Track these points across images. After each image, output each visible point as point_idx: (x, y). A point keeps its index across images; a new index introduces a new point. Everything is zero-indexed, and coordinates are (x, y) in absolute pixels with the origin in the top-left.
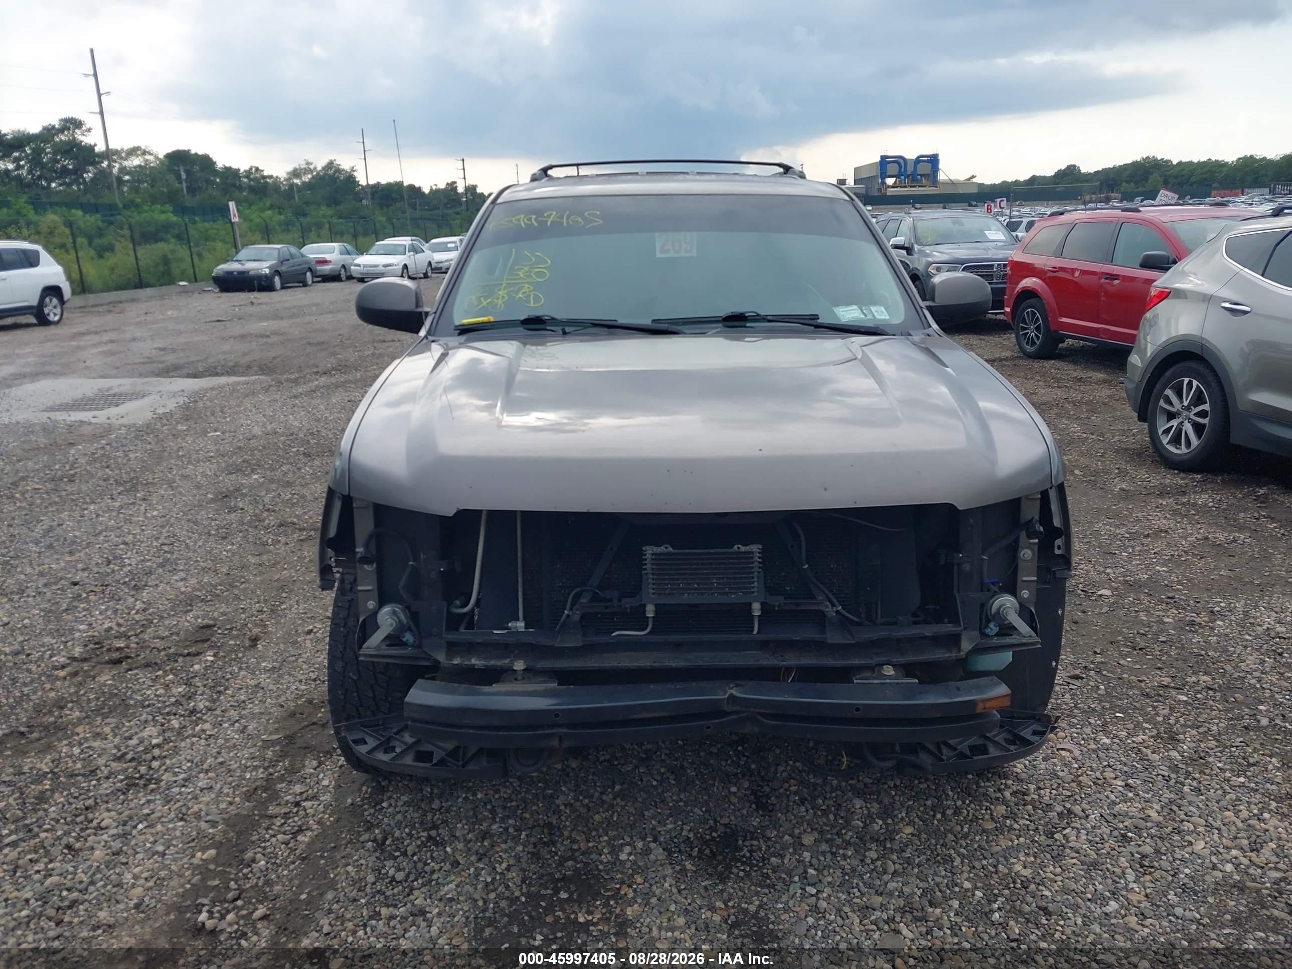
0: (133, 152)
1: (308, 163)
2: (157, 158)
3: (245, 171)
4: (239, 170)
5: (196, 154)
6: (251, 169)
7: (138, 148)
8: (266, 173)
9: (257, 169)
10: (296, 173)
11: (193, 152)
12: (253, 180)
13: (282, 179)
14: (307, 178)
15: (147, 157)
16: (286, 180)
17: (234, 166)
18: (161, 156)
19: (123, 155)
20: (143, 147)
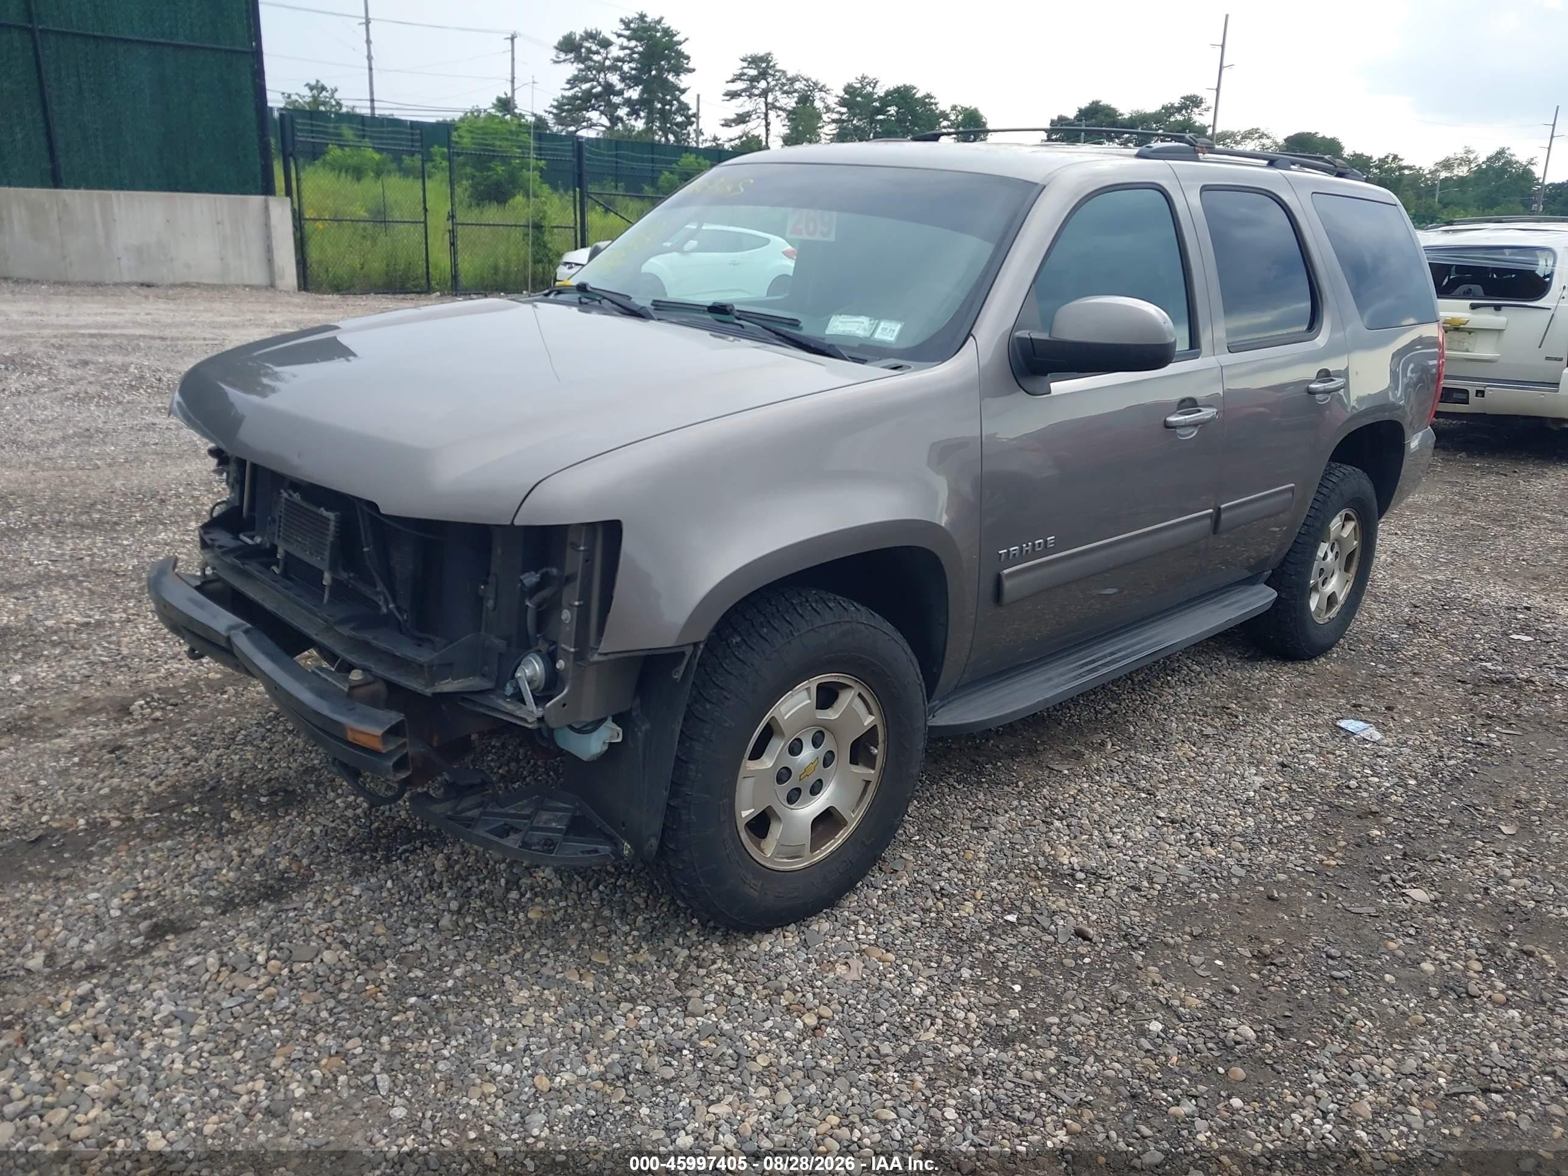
0: (1248, 135)
1: (1468, 152)
2: (1276, 144)
3: (1380, 160)
4: (1371, 158)
5: (1324, 137)
6: (1387, 157)
7: (1256, 130)
8: (1404, 163)
9: (1395, 157)
10: (1447, 165)
11: (1320, 135)
12: (1386, 171)
13: (1426, 171)
14: (1462, 171)
15: (1264, 141)
16: (1431, 173)
17: (1367, 154)
18: (1281, 141)
19: (1238, 138)
20: (1262, 130)
